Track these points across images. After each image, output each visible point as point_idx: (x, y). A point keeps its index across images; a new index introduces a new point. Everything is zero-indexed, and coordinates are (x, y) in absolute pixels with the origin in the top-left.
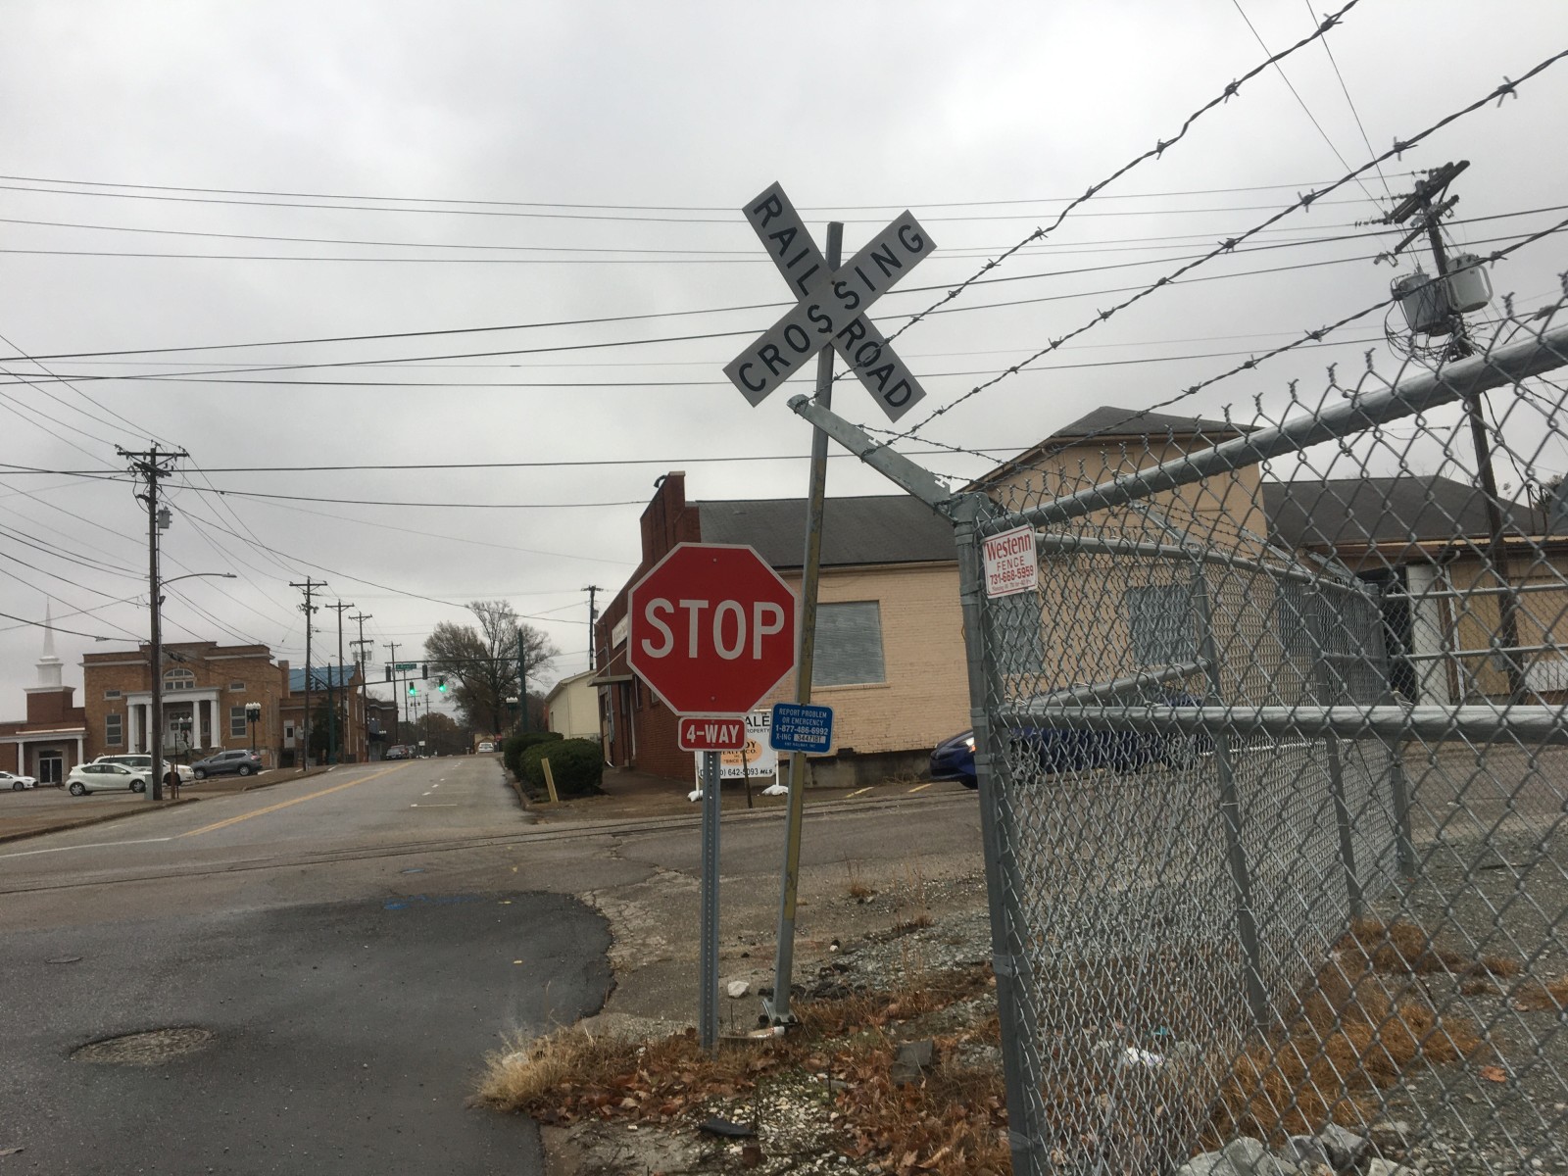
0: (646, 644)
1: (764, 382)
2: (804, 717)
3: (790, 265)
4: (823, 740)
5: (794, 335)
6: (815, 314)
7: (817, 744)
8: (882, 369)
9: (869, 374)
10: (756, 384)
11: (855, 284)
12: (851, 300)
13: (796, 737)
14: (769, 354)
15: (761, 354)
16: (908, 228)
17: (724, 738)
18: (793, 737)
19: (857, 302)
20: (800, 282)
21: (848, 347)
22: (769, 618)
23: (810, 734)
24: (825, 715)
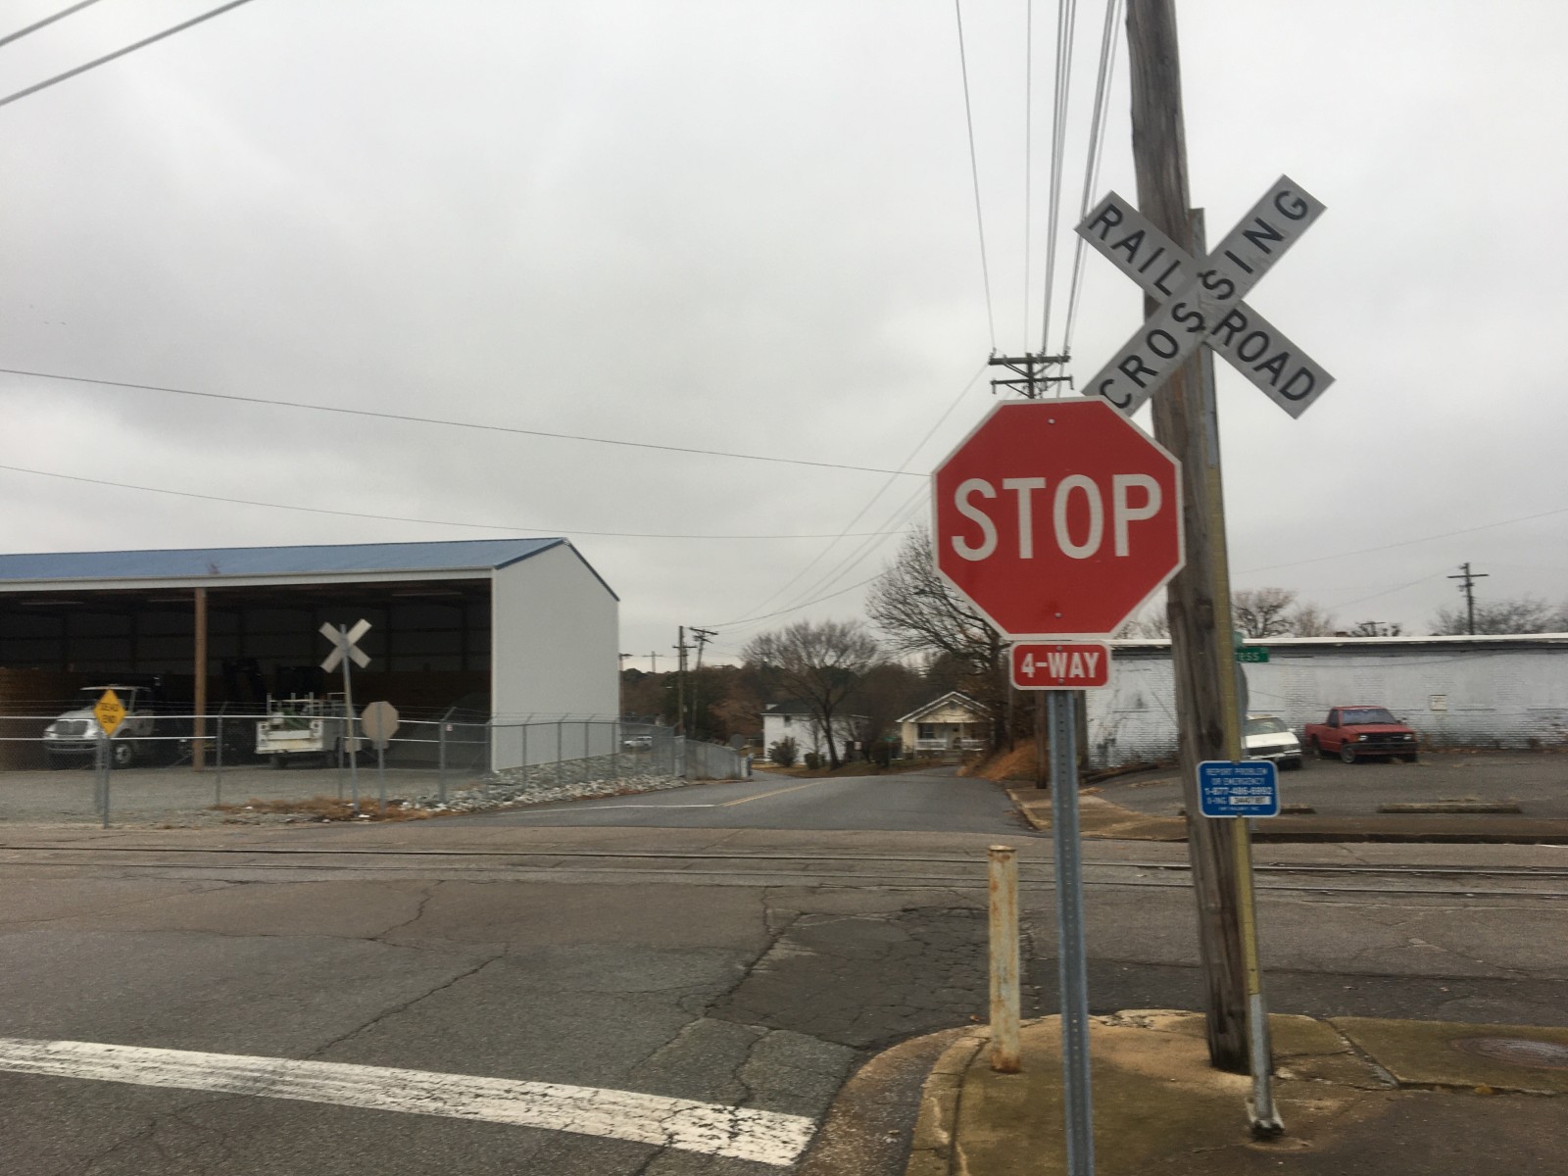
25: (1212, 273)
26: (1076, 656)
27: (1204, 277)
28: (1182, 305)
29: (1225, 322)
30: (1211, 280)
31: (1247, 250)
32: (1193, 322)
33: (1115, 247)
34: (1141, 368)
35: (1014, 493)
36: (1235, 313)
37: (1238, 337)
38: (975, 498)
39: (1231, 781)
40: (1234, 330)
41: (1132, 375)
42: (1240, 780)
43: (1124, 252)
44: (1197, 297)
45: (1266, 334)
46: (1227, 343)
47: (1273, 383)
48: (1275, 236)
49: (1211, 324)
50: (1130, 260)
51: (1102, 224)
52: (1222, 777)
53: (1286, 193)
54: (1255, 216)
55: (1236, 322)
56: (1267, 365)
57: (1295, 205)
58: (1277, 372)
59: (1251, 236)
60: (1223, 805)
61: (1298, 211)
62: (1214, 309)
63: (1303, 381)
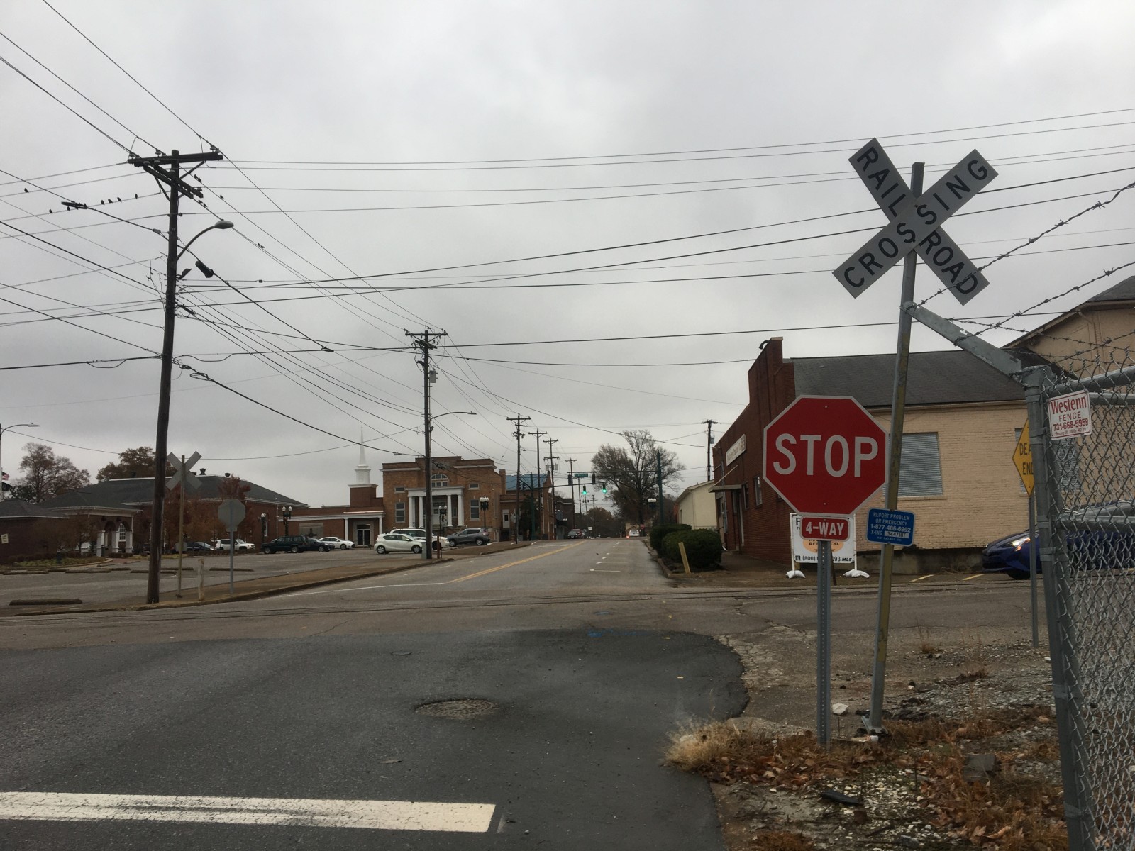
0: (776, 465)
1: (863, 280)
2: (892, 519)
3: (883, 196)
4: (907, 536)
5: (886, 245)
6: (902, 229)
7: (902, 539)
8: (955, 266)
9: (944, 271)
10: (858, 282)
11: (934, 206)
12: (930, 218)
13: (886, 533)
14: (867, 260)
15: (861, 260)
16: (975, 162)
17: (833, 532)
18: (883, 533)
19: (935, 219)
20: (891, 207)
21: (927, 252)
22: (866, 448)
23: (897, 531)
24: (908, 518)
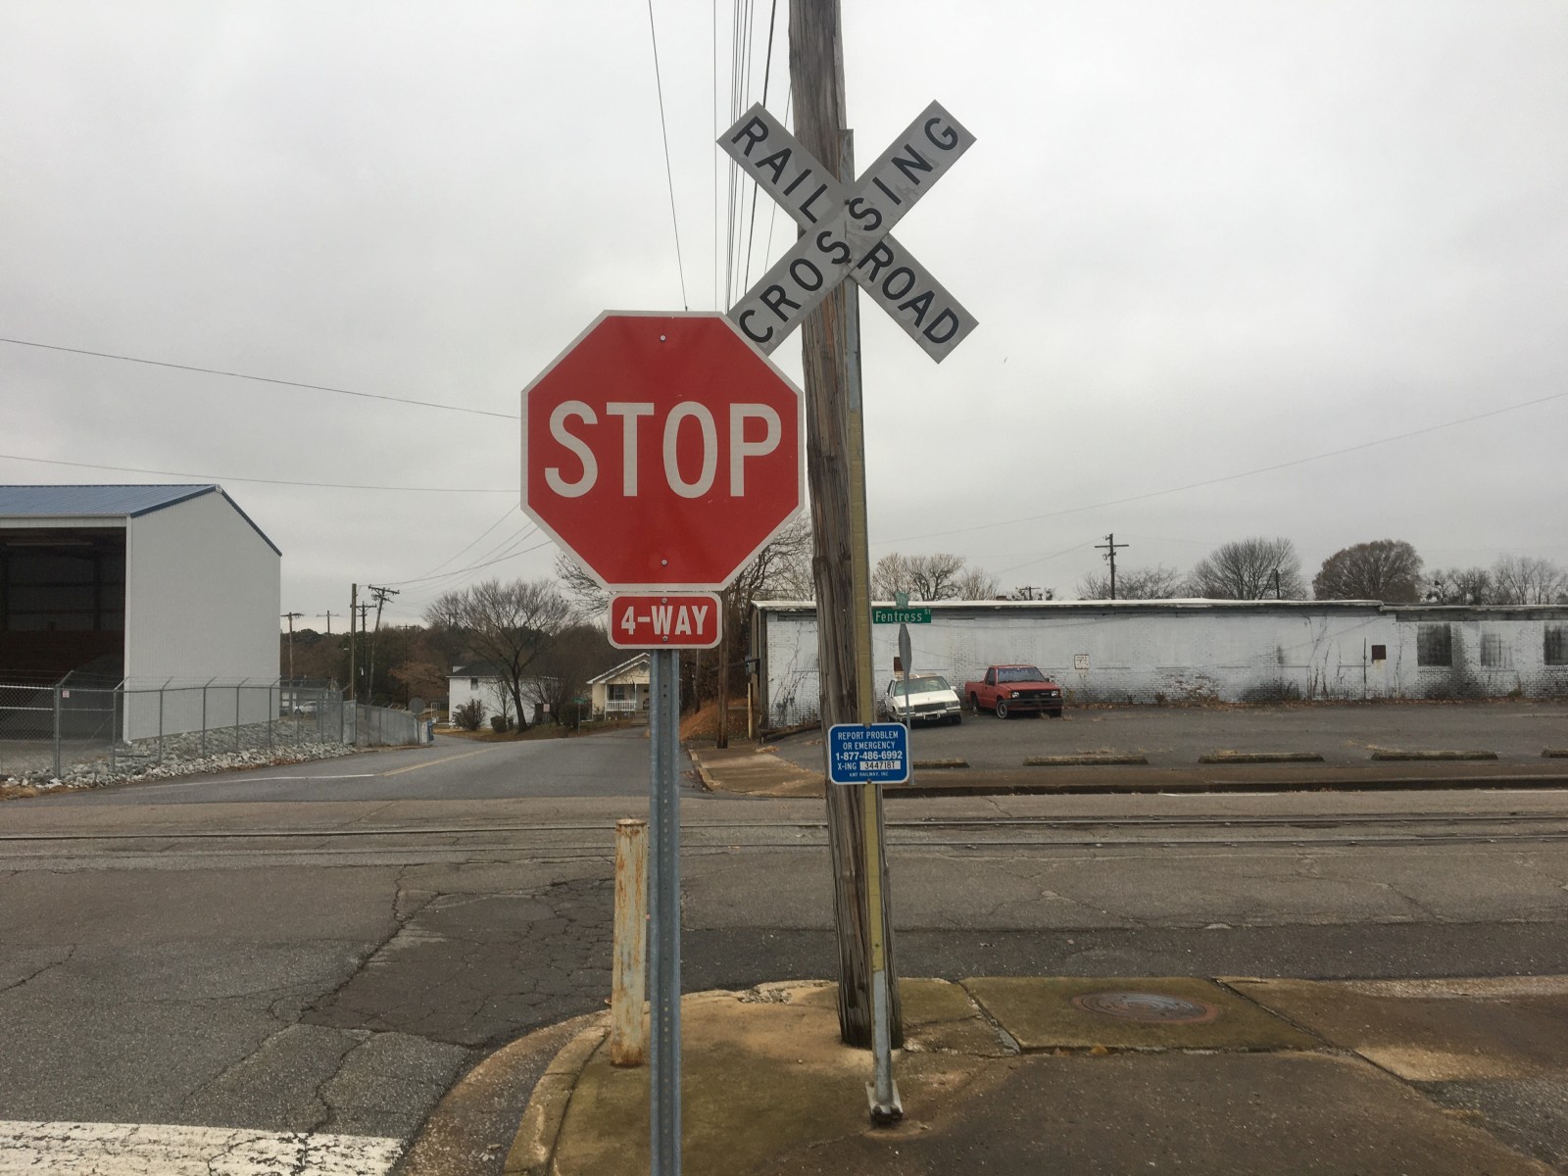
25: (860, 201)
26: (683, 610)
27: (852, 205)
28: (828, 234)
29: (872, 255)
30: (859, 209)
31: (895, 179)
32: (839, 253)
33: (760, 164)
34: (783, 299)
35: (619, 420)
36: (881, 246)
37: (883, 273)
38: (573, 424)
39: (861, 746)
40: (879, 264)
41: (774, 307)
42: (871, 744)
43: (768, 171)
44: (843, 227)
45: (912, 271)
46: (872, 278)
47: (918, 323)
48: (924, 166)
49: (856, 256)
50: (775, 180)
51: (746, 139)
52: (853, 742)
53: (937, 121)
54: (904, 142)
55: (882, 256)
56: (912, 304)
57: (945, 134)
58: (921, 313)
59: (900, 163)
60: (852, 771)
61: (948, 140)
62: (861, 242)
63: (948, 322)
